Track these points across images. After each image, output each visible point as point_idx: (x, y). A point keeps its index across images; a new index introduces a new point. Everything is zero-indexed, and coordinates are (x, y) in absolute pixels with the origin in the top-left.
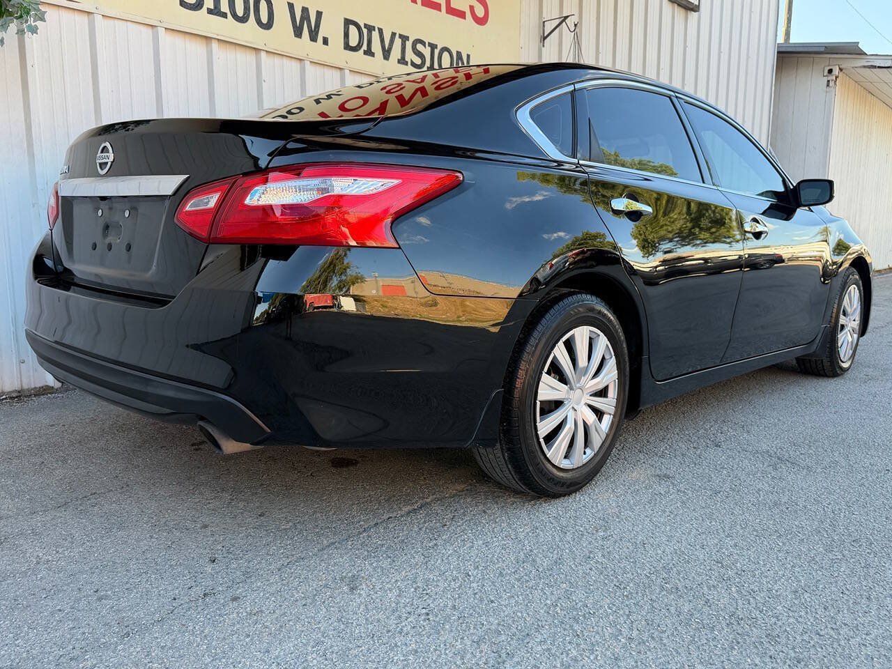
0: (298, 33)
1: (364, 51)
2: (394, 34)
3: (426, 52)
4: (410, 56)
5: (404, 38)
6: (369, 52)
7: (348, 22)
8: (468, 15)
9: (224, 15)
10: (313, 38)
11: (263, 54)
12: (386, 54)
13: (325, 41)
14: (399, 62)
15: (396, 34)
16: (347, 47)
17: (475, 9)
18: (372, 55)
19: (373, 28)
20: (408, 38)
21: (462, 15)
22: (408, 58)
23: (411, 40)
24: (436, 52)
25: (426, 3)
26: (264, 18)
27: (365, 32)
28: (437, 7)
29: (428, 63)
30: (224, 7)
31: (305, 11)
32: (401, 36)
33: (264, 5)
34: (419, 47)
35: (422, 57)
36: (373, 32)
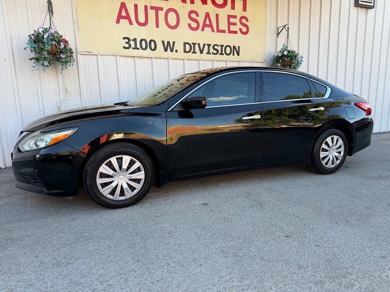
0: (166, 50)
1: (192, 52)
2: (204, 45)
3: (219, 48)
4: (212, 50)
5: (209, 45)
6: (194, 52)
7: (185, 44)
8: (239, 32)
9: (139, 49)
10: (172, 51)
11: (153, 59)
12: (201, 52)
13: (176, 51)
14: (207, 53)
15: (205, 44)
16: (185, 51)
17: (242, 29)
18: (196, 53)
19: (196, 44)
20: (210, 45)
21: (236, 32)
22: (211, 52)
23: (212, 45)
24: (224, 48)
25: (219, 31)
26: (153, 47)
27: (192, 45)
28: (224, 31)
29: (220, 52)
30: (138, 46)
31: (169, 42)
32: (207, 45)
33: (153, 43)
34: (216, 47)
35: (217, 50)
36: (196, 45)
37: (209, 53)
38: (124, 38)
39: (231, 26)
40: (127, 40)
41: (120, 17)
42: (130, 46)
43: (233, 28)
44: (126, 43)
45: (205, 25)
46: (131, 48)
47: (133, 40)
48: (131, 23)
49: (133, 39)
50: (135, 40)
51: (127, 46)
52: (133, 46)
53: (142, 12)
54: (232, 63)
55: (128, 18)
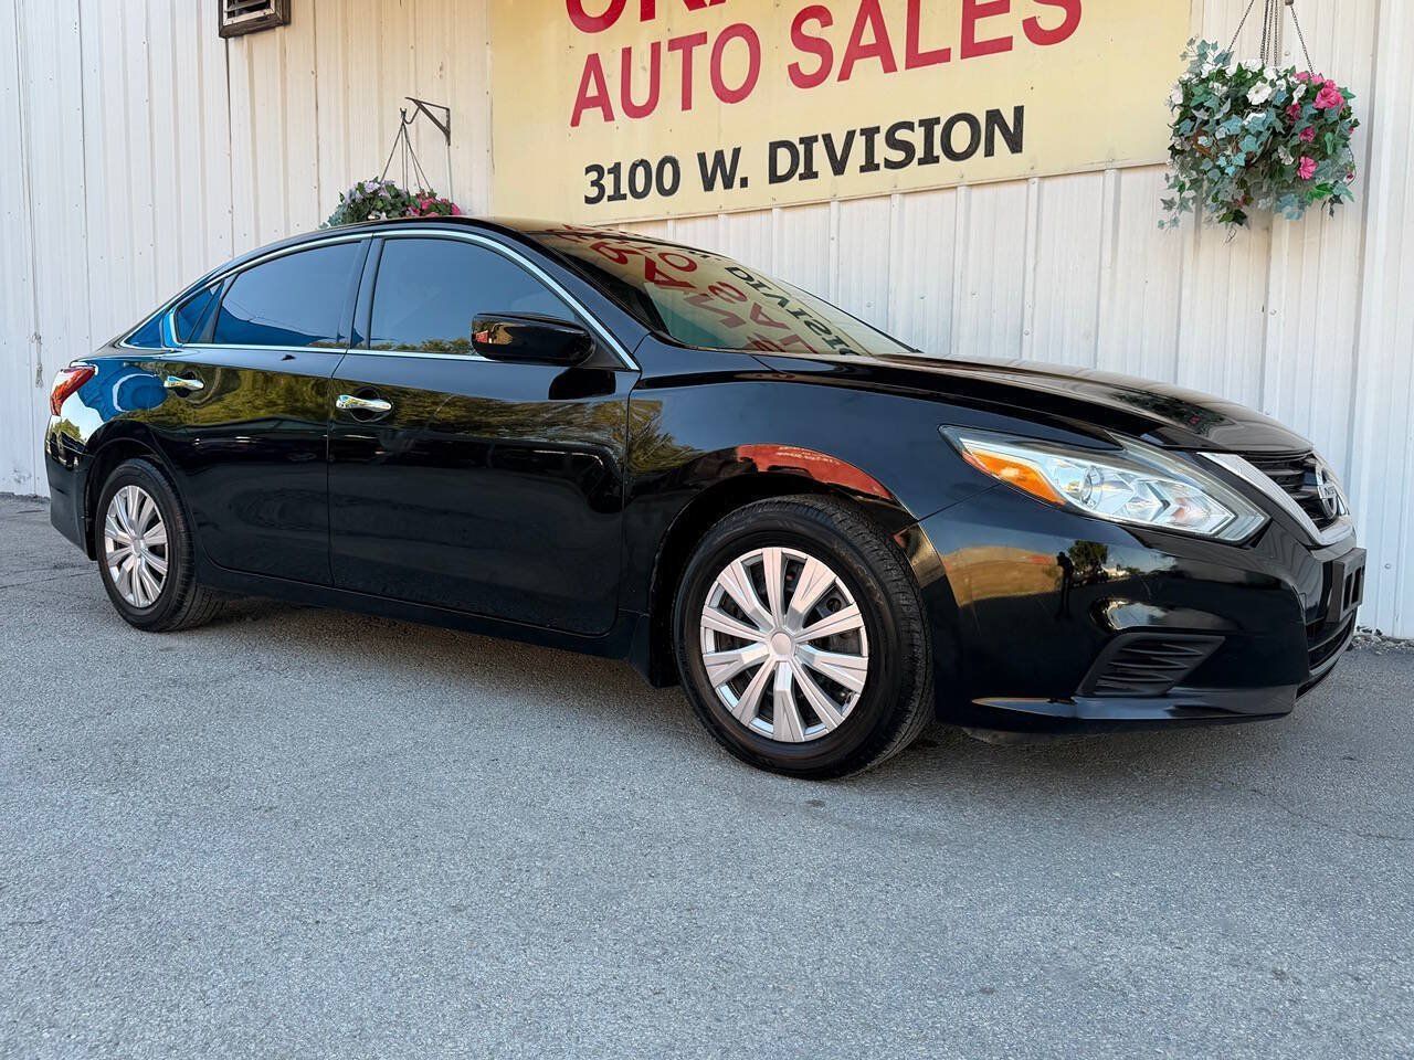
0: (709, 185)
1: (800, 175)
2: (851, 135)
3: (917, 138)
4: (882, 152)
5: (870, 133)
6: (810, 174)
7: (774, 147)
8: (1021, 39)
9: (624, 197)
10: (728, 184)
12: (839, 167)
13: (744, 182)
14: (863, 169)
15: (854, 131)
16: (774, 178)
17: (1038, 21)
18: (815, 175)
19: (815, 139)
20: (877, 130)
21: (1004, 45)
22: (879, 159)
23: (884, 131)
24: (938, 130)
25: (916, 59)
26: (668, 183)
27: (801, 149)
28: (942, 56)
29: (920, 153)
30: (625, 189)
31: (719, 155)
32: (863, 132)
33: (668, 168)
34: (901, 135)
35: (908, 148)
36: (814, 145)
37: (870, 166)
38: (588, 170)
39: (979, 23)
40: (594, 175)
41: (583, 102)
42: (602, 189)
43: (986, 29)
44: (594, 183)
45: (856, 51)
46: (606, 197)
47: (610, 172)
48: (609, 116)
49: (612, 165)
50: (616, 169)
51: (594, 192)
52: (609, 191)
53: (644, 68)
54: (988, 192)
55: (602, 101)
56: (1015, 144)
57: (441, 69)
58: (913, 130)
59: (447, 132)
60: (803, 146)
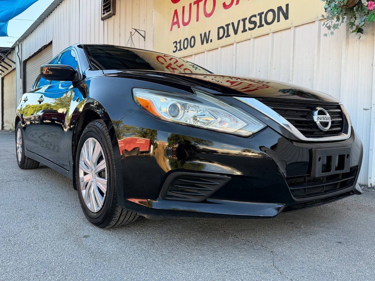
0: (203, 43)
1: (226, 36)
2: (239, 21)
3: (257, 19)
4: (248, 25)
5: (244, 20)
6: (228, 36)
7: (219, 28)
9: (182, 50)
10: (207, 42)
11: (193, 56)
12: (236, 32)
13: (211, 41)
14: (243, 32)
15: (240, 20)
16: (219, 38)
18: (230, 36)
19: (229, 24)
20: (246, 19)
22: (247, 28)
24: (263, 16)
26: (193, 44)
29: (258, 24)
30: (182, 47)
31: (205, 33)
32: (242, 20)
33: (193, 39)
34: (253, 19)
35: (255, 23)
36: (229, 26)
37: (244, 30)
40: (175, 44)
41: (173, 24)
44: (175, 47)
47: (179, 43)
48: (179, 27)
50: (180, 42)
51: (175, 49)
52: (178, 48)
54: (279, 34)
55: (177, 22)
56: (286, 17)
57: (144, 20)
58: (256, 17)
59: (144, 38)
60: (226, 27)
